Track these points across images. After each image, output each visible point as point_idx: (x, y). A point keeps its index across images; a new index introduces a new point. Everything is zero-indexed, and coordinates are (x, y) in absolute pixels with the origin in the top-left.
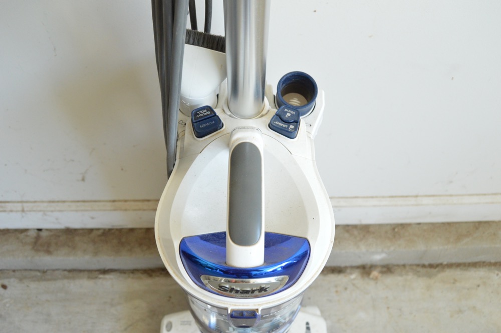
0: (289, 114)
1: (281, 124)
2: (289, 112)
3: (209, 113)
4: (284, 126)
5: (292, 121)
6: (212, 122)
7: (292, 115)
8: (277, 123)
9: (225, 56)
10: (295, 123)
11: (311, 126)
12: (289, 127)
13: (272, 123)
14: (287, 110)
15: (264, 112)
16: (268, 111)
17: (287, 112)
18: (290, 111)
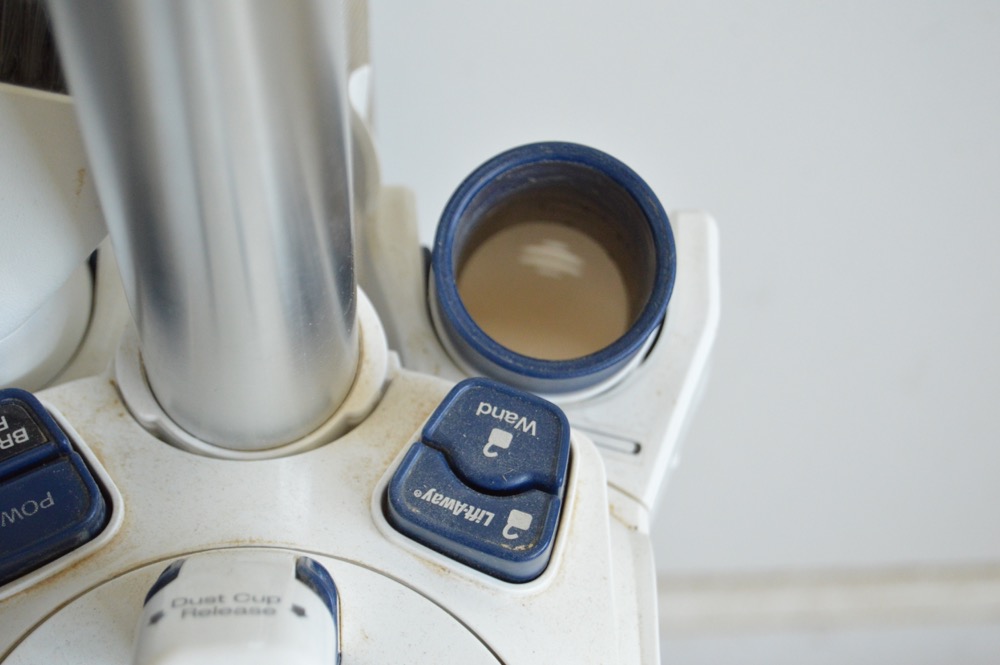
0: (500, 438)
1: (454, 506)
2: (504, 426)
3: (22, 435)
4: (473, 515)
5: (522, 479)
6: (40, 497)
7: (520, 438)
8: (431, 496)
9: (70, 112)
10: (539, 496)
11: (638, 449)
12: (501, 520)
13: (401, 498)
14: (492, 411)
15: (356, 405)
16: (386, 386)
17: (487, 424)
18: (507, 415)
